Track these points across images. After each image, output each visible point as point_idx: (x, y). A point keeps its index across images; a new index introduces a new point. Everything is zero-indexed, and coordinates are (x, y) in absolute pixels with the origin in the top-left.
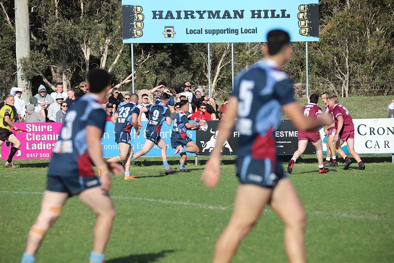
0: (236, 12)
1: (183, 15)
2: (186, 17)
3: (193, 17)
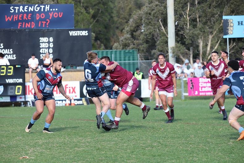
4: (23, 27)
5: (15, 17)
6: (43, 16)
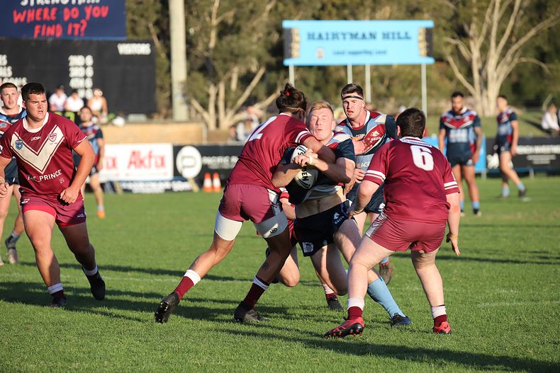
0: (371, 34)
1: (330, 36)
2: (333, 39)
4: (43, 33)
5: (29, 16)
6: (75, 13)
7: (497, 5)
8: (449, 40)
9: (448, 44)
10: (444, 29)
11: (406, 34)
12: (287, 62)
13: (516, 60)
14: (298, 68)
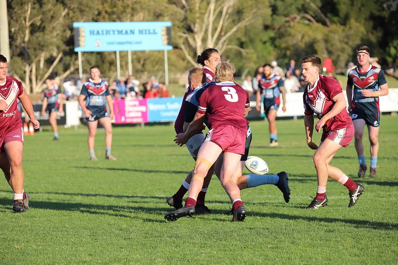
0: (131, 31)
1: (105, 32)
2: (106, 34)
3: (110, 34)
7: (212, 11)
8: (182, 34)
9: (181, 37)
10: (178, 27)
11: (154, 30)
12: (76, 50)
13: (225, 47)
14: (84, 53)
